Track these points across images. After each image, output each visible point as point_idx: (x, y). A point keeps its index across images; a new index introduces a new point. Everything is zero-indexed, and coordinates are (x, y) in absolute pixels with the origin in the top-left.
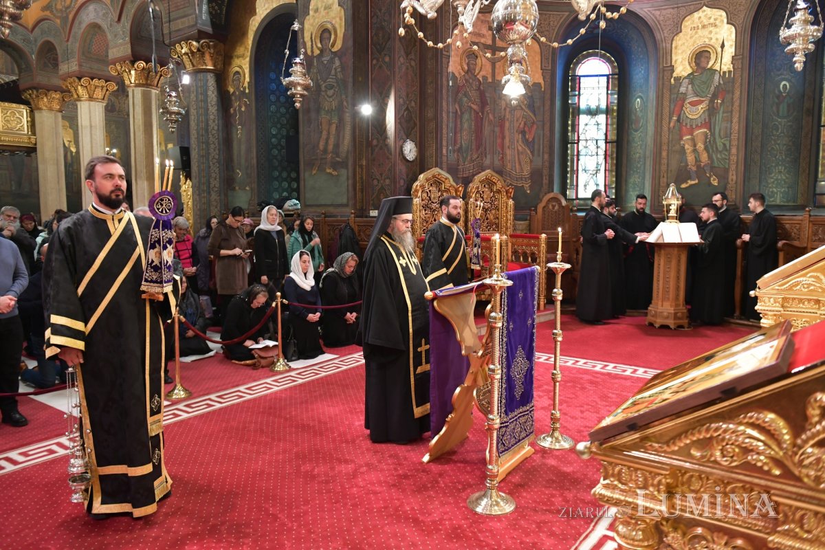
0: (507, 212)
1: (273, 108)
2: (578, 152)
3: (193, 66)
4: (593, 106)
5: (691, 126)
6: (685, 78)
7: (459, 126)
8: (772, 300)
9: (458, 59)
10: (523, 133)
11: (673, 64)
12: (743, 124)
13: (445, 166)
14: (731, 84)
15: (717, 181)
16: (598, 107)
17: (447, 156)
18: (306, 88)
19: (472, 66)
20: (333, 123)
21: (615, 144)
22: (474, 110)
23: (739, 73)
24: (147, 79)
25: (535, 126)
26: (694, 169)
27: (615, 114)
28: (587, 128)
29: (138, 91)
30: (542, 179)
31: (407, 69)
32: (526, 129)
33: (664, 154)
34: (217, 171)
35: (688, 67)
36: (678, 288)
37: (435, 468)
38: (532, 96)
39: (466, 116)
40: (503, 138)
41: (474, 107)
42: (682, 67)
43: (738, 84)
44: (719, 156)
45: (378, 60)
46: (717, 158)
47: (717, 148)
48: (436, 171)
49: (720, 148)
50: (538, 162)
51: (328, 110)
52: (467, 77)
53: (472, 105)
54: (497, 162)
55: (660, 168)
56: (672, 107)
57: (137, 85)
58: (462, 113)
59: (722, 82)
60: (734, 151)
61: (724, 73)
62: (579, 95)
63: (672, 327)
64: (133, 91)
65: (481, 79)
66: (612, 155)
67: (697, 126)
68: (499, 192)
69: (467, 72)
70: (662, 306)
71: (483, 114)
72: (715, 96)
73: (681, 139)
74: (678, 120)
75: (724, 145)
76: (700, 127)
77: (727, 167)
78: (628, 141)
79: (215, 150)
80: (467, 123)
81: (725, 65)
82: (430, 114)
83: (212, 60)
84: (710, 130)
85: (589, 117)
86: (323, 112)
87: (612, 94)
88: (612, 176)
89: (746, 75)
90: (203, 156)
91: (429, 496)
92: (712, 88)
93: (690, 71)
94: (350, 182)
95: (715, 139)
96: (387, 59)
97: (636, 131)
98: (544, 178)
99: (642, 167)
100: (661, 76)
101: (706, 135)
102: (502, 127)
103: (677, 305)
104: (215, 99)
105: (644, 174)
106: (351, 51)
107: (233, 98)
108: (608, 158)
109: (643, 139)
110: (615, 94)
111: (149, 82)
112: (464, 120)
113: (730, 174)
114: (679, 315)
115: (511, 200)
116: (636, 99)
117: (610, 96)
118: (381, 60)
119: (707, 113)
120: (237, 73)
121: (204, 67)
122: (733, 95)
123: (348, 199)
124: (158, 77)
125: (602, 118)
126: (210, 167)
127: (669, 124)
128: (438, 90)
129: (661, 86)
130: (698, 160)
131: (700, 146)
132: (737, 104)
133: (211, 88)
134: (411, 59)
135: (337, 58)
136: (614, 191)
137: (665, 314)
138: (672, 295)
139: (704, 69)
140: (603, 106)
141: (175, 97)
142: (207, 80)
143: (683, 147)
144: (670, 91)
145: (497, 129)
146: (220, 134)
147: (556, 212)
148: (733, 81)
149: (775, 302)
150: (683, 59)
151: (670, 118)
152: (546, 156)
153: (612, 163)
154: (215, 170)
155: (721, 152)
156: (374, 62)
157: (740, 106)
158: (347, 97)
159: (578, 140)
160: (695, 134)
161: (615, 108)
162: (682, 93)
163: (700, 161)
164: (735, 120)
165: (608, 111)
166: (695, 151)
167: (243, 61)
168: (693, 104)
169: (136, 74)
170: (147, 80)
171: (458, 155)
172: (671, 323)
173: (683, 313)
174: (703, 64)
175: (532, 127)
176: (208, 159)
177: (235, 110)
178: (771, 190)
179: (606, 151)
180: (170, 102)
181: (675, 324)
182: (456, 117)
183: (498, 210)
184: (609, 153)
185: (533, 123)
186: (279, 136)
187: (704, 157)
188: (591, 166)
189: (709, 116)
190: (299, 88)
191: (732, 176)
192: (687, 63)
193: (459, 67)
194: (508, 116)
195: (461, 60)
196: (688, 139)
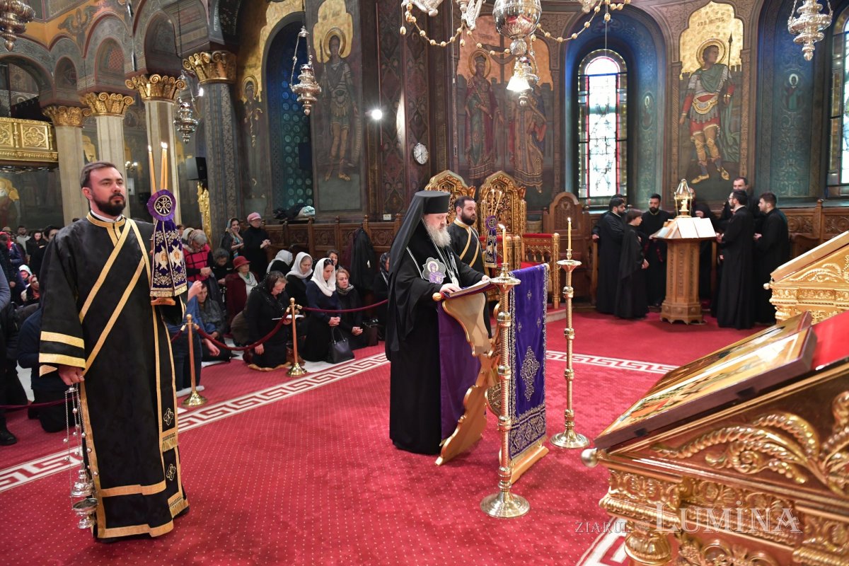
0: (519, 213)
1: (286, 117)
2: (589, 151)
3: (207, 77)
4: (603, 106)
5: (701, 121)
6: (694, 74)
7: (469, 128)
8: (786, 292)
9: (467, 62)
10: (534, 133)
11: (681, 59)
12: (753, 117)
13: (456, 168)
14: (739, 78)
15: (728, 175)
16: (608, 106)
17: (458, 158)
19: (480, 68)
20: (345, 129)
21: (625, 142)
22: (484, 112)
23: (747, 66)
24: (162, 91)
25: (545, 127)
26: (705, 164)
27: (625, 112)
28: (597, 127)
29: (155, 104)
30: (553, 179)
31: (416, 73)
32: (537, 130)
33: (675, 150)
34: (233, 180)
36: (691, 283)
37: (448, 470)
38: (541, 96)
39: (476, 118)
40: (514, 139)
41: (484, 109)
42: (690, 63)
43: (746, 79)
44: (729, 151)
45: (387, 66)
46: (728, 153)
47: (727, 143)
48: (448, 173)
49: (730, 144)
50: (549, 162)
51: (339, 116)
52: (476, 79)
53: (482, 107)
54: (508, 163)
55: (670, 165)
56: (681, 103)
57: (153, 99)
58: (472, 115)
59: (730, 76)
60: (744, 145)
61: (733, 67)
62: (589, 94)
63: (686, 322)
64: (149, 104)
65: (490, 81)
66: (623, 153)
67: (707, 121)
68: (511, 192)
69: (476, 75)
70: (676, 301)
71: (493, 116)
72: (724, 91)
73: (691, 134)
74: (688, 116)
75: (734, 139)
76: (710, 123)
77: (738, 161)
78: (639, 140)
79: (230, 160)
80: (477, 125)
81: (734, 59)
82: (440, 117)
83: (224, 71)
84: (720, 125)
85: (599, 116)
86: (334, 118)
87: (621, 93)
88: (623, 174)
89: (754, 68)
90: (219, 166)
91: (442, 500)
92: (721, 83)
93: (698, 66)
94: (363, 187)
95: (725, 134)
96: (396, 64)
97: (646, 128)
98: (556, 177)
99: (653, 165)
100: (670, 72)
101: (716, 130)
102: (512, 128)
103: (690, 300)
104: (229, 110)
105: (655, 171)
106: (360, 57)
107: (247, 108)
108: (619, 156)
109: (652, 137)
110: (624, 92)
111: (164, 94)
112: (474, 122)
113: (741, 168)
114: (693, 310)
115: (523, 200)
116: (646, 96)
117: (619, 95)
118: (389, 64)
119: (716, 108)
120: (250, 83)
121: (217, 78)
122: (742, 88)
123: (361, 205)
124: (173, 90)
125: (612, 117)
126: (226, 177)
127: (679, 119)
128: (447, 94)
129: (670, 83)
130: (708, 156)
131: (710, 141)
132: (746, 98)
133: (225, 99)
134: (420, 63)
135: (346, 64)
136: (625, 189)
137: (679, 309)
138: (685, 291)
139: (713, 64)
140: (613, 105)
141: (187, 108)
142: (221, 91)
143: (693, 143)
144: (679, 87)
145: (507, 131)
146: (235, 144)
147: (568, 211)
148: (742, 75)
149: (790, 295)
150: (691, 55)
151: (680, 115)
152: (557, 156)
153: (623, 161)
154: (231, 180)
155: (731, 147)
156: (384, 67)
157: (749, 100)
158: (357, 103)
159: (589, 139)
160: (704, 129)
161: (625, 106)
162: (691, 89)
163: (711, 156)
164: (745, 114)
165: (617, 110)
166: (705, 146)
167: (255, 71)
168: (702, 99)
169: (151, 88)
170: (162, 93)
171: (469, 157)
172: (685, 318)
173: (696, 308)
174: (711, 60)
175: (542, 127)
176: (224, 169)
177: (249, 120)
178: (782, 183)
179: (616, 150)
180: (184, 112)
181: (689, 318)
182: (466, 120)
183: (511, 210)
184: (619, 151)
185: (543, 123)
186: (293, 144)
187: (715, 152)
188: (603, 166)
189: (719, 111)
190: (308, 95)
191: (743, 170)
192: (695, 59)
193: (468, 70)
194: (518, 117)
195: (470, 62)
196: (698, 135)
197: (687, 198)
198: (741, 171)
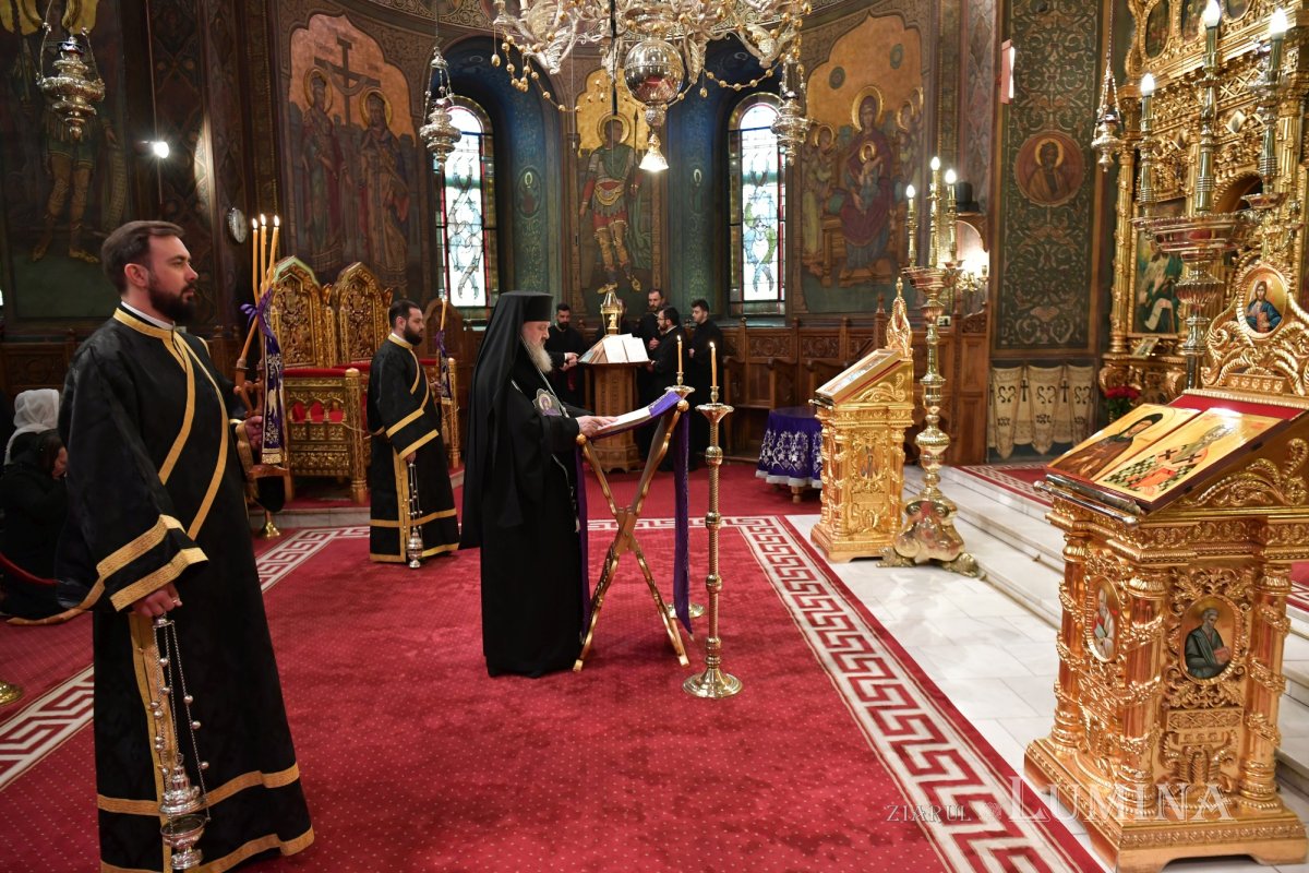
2: (447, 240)
4: (464, 176)
5: (605, 214)
6: (594, 152)
7: (308, 190)
9: (300, 83)
10: (392, 207)
11: (579, 131)
12: (665, 216)
15: (638, 287)
16: (469, 178)
17: (297, 238)
18: (91, 99)
19: (319, 96)
20: (84, 166)
21: (494, 232)
22: (327, 167)
25: (408, 200)
26: (612, 269)
27: (491, 190)
28: (456, 206)
30: (422, 279)
31: (224, 87)
32: (397, 203)
33: (575, 249)
35: (597, 139)
38: (401, 154)
39: (317, 176)
40: (367, 214)
41: (327, 162)
42: (590, 137)
44: (640, 255)
45: (169, 64)
46: (639, 258)
47: (637, 245)
48: (292, 261)
49: (641, 245)
51: (68, 142)
52: (314, 113)
53: (323, 159)
54: (361, 251)
55: (573, 267)
56: (581, 187)
58: (312, 171)
59: (637, 162)
60: (656, 249)
63: (626, 469)
65: (332, 119)
66: (491, 246)
67: (612, 215)
68: (371, 296)
69: (313, 106)
70: (611, 445)
71: (338, 174)
72: (631, 179)
73: (594, 230)
74: (589, 206)
75: (645, 241)
76: (617, 217)
77: (650, 268)
78: (514, 229)
80: (318, 187)
81: (640, 142)
82: (264, 167)
84: (628, 221)
85: (459, 191)
86: (52, 144)
87: (487, 162)
88: (495, 276)
92: (627, 169)
93: (599, 144)
95: (633, 233)
96: (190, 66)
97: (529, 216)
98: (425, 277)
99: (543, 265)
100: (564, 145)
101: (623, 227)
102: (364, 195)
103: (628, 442)
105: (548, 274)
108: (487, 251)
109: (541, 230)
110: (489, 162)
112: (314, 183)
113: (654, 276)
114: (631, 453)
116: (526, 171)
117: (483, 164)
118: (175, 64)
119: (622, 201)
122: (651, 180)
125: (475, 194)
127: (579, 209)
129: (565, 161)
130: (615, 257)
131: (618, 242)
132: (656, 191)
134: (229, 71)
137: (617, 454)
139: (617, 144)
140: (477, 178)
143: (598, 242)
144: (578, 167)
145: (357, 200)
150: (590, 127)
151: (580, 203)
152: (426, 244)
153: (492, 258)
155: (641, 250)
156: (161, 66)
157: (660, 194)
158: (112, 122)
159: (446, 223)
160: (610, 225)
161: (491, 181)
162: (592, 171)
163: (618, 260)
164: (656, 210)
165: (482, 186)
168: (607, 187)
171: (310, 238)
172: (624, 465)
174: (614, 138)
175: (404, 199)
179: (483, 242)
181: (627, 465)
182: (304, 176)
184: (488, 243)
185: (405, 194)
187: (623, 255)
188: (466, 261)
189: (626, 204)
190: (78, 99)
191: (656, 280)
192: (595, 133)
193: (303, 96)
194: (371, 180)
195: (304, 84)
196: (603, 231)
197: (616, 312)
198: (654, 281)
